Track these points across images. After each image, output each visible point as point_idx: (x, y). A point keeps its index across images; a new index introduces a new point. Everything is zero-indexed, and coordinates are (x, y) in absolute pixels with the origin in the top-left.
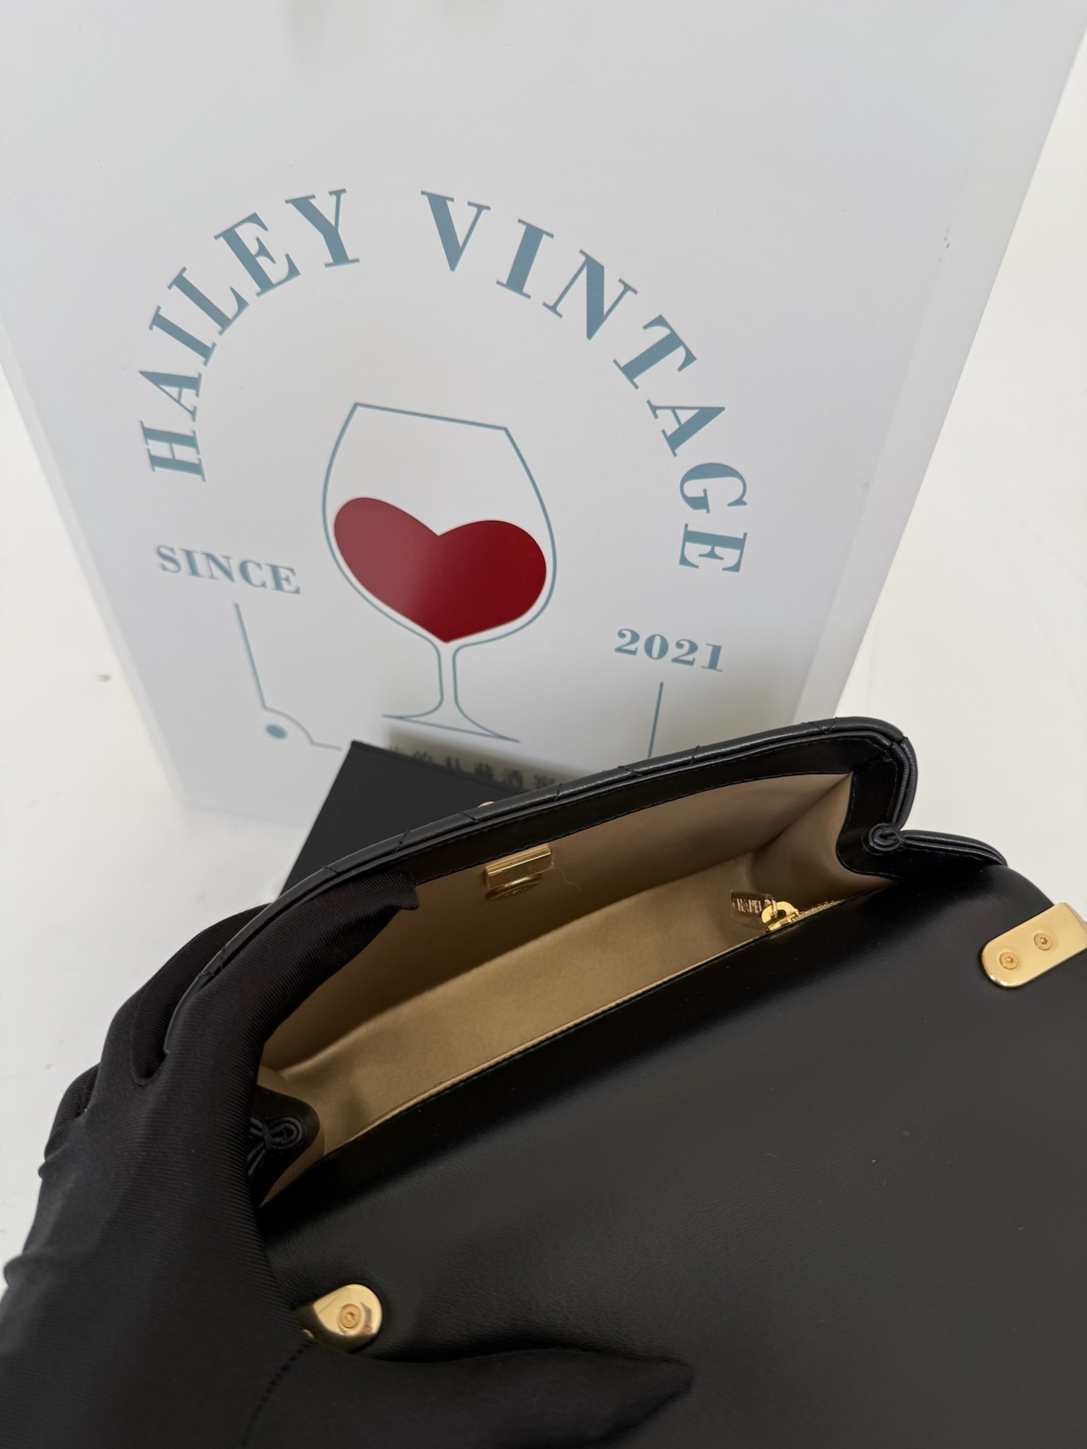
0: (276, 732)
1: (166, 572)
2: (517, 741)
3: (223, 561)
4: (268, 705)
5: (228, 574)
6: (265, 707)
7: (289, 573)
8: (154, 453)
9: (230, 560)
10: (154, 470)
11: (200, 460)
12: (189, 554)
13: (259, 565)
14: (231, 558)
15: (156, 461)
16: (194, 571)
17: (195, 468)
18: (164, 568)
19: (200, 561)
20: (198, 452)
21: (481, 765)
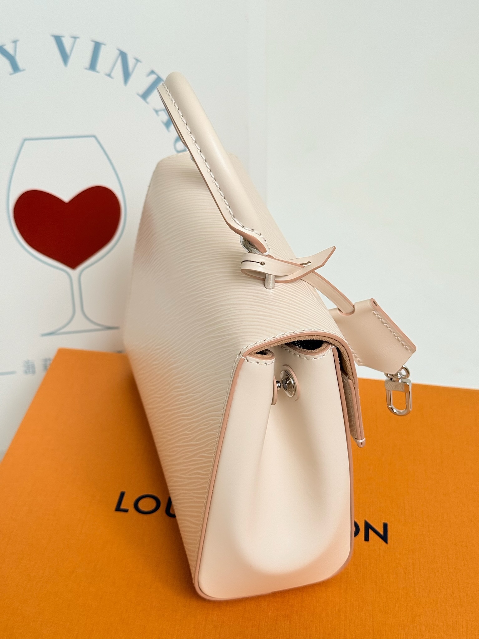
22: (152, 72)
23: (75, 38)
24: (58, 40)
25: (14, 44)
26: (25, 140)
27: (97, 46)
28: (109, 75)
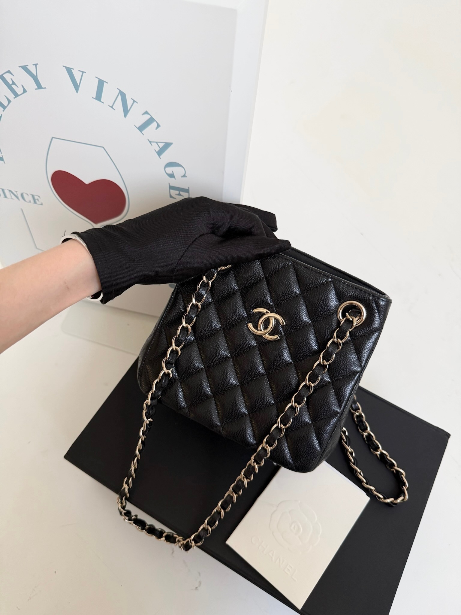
5: (17, 197)
7: (38, 197)
9: (17, 192)
12: (3, 190)
19: (7, 193)
22: (146, 113)
23: (83, 72)
24: (69, 71)
25: (34, 66)
26: (53, 138)
27: (101, 83)
28: (112, 107)
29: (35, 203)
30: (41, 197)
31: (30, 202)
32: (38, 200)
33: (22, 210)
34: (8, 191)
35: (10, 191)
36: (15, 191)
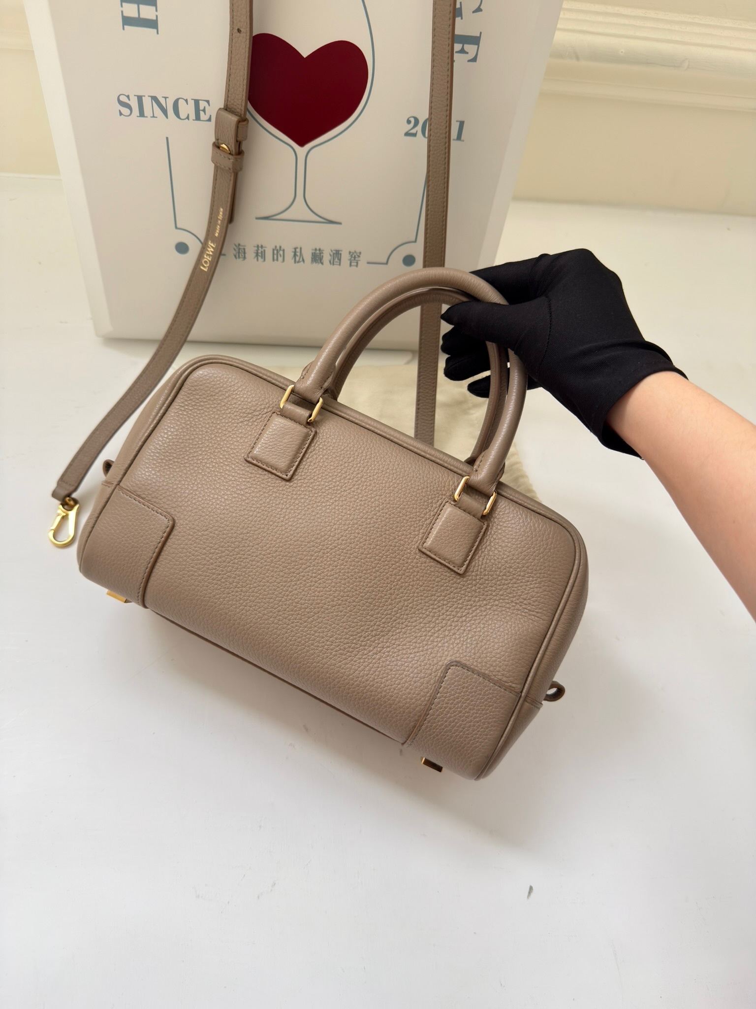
0: (182, 248)
1: (122, 116)
2: (340, 223)
3: (162, 101)
4: (178, 226)
5: (165, 111)
6: (176, 228)
7: (206, 104)
8: (125, 14)
9: (167, 99)
10: (124, 29)
11: (157, 16)
12: (140, 99)
13: (186, 101)
14: (168, 98)
15: (127, 21)
16: (142, 114)
17: (152, 24)
18: (121, 114)
19: (147, 102)
20: (156, 10)
21: (316, 249)
29: (198, 118)
30: (210, 103)
31: (188, 118)
32: (204, 110)
33: (167, 138)
34: (150, 98)
35: (154, 99)
36: (163, 97)
